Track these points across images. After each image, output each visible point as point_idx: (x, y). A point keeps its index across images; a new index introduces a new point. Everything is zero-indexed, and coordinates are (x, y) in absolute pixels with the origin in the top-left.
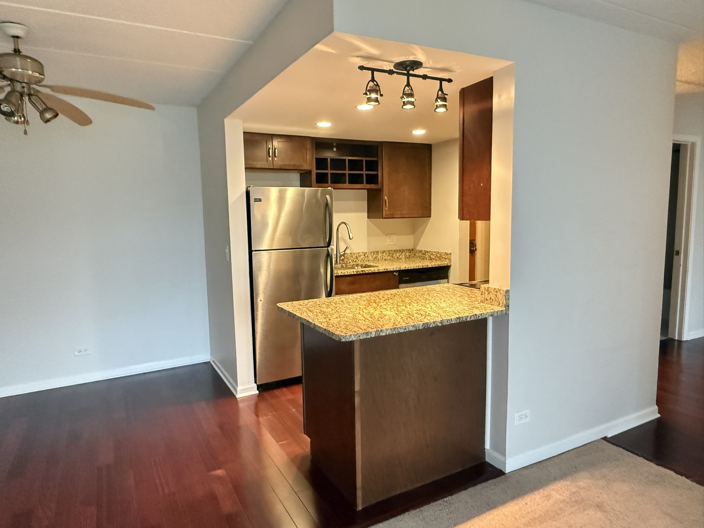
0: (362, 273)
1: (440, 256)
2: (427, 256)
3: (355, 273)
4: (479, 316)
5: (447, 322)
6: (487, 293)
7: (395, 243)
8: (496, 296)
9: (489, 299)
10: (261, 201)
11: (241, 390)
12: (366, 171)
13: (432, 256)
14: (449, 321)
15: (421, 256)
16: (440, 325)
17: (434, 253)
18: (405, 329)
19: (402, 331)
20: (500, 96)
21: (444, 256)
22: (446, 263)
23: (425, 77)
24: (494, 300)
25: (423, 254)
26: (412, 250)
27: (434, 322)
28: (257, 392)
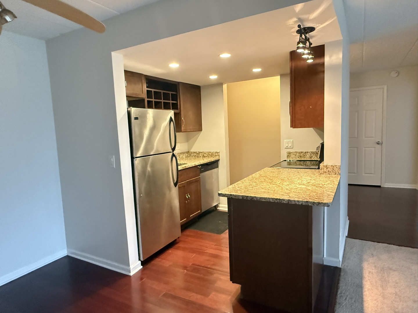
0: (185, 168)
1: (211, 154)
2: (201, 155)
3: (182, 169)
6: (325, 168)
7: (179, 148)
8: (333, 169)
9: (327, 171)
10: (138, 119)
11: (132, 269)
12: (163, 100)
13: (205, 155)
15: (196, 156)
17: (206, 153)
20: (330, 57)
21: (215, 154)
22: (217, 158)
24: (332, 171)
25: (197, 155)
26: (188, 152)
28: (142, 267)
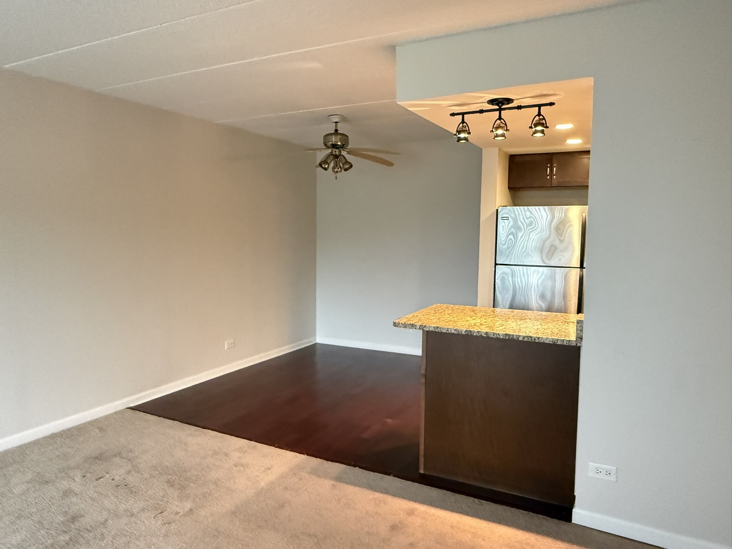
4: (535, 339)
5: (494, 335)
10: (508, 219)
14: (495, 335)
16: (485, 336)
18: (447, 330)
19: (444, 331)
23: (519, 107)
27: (478, 332)
